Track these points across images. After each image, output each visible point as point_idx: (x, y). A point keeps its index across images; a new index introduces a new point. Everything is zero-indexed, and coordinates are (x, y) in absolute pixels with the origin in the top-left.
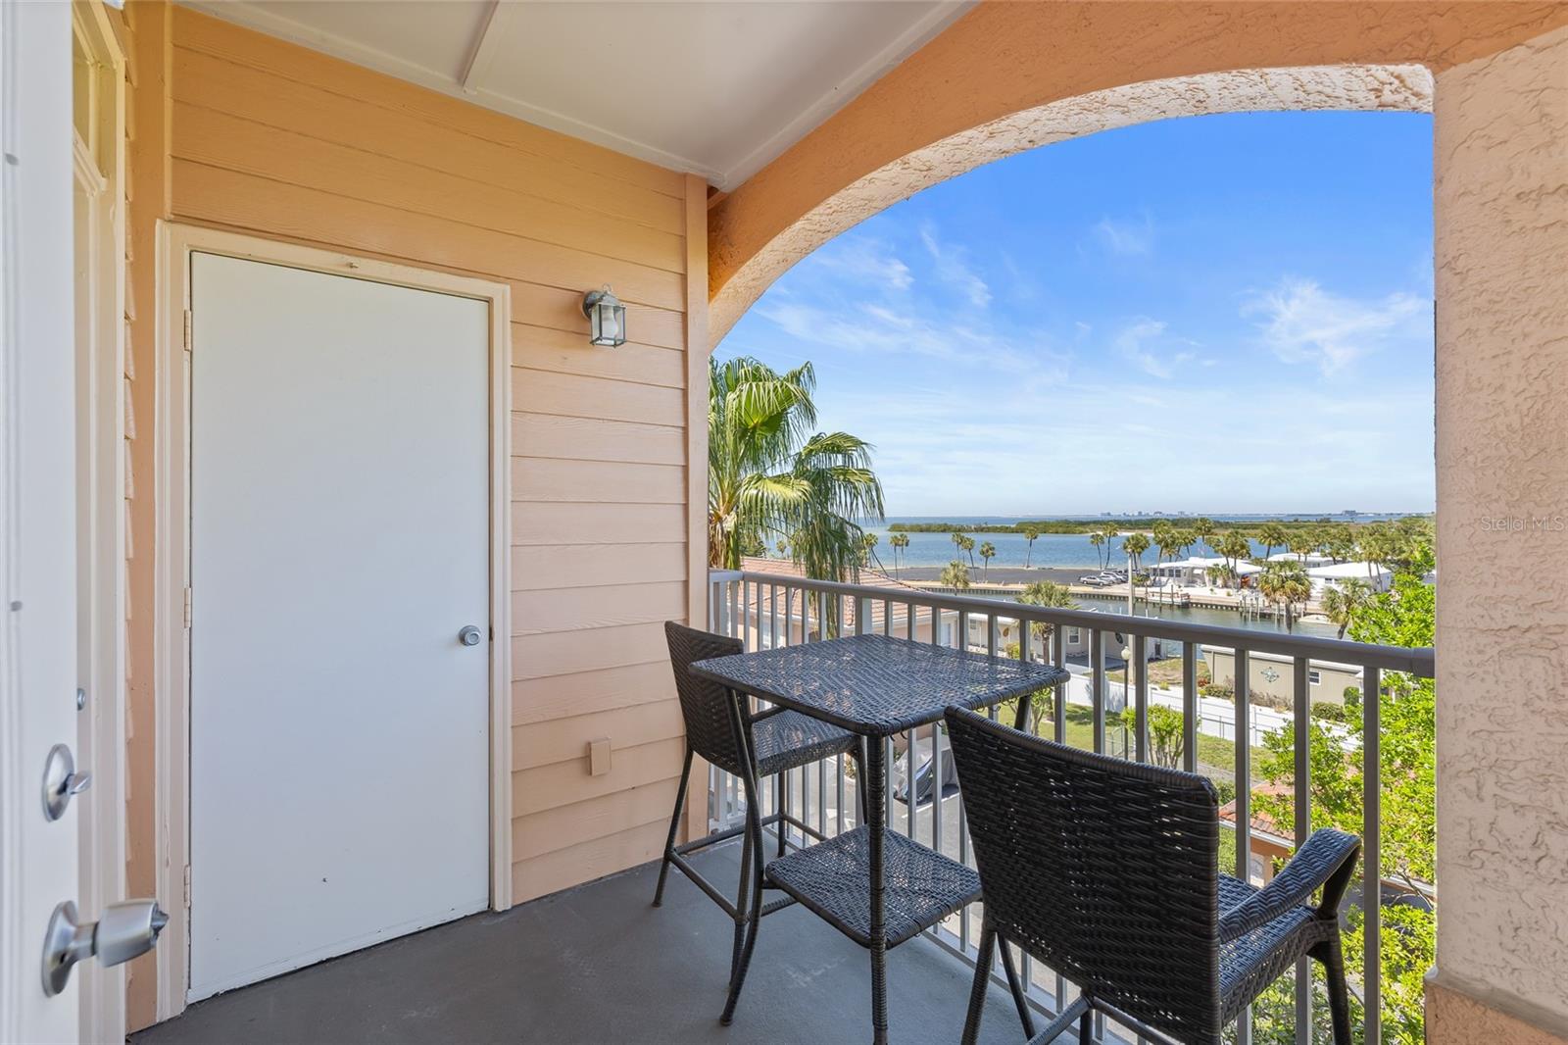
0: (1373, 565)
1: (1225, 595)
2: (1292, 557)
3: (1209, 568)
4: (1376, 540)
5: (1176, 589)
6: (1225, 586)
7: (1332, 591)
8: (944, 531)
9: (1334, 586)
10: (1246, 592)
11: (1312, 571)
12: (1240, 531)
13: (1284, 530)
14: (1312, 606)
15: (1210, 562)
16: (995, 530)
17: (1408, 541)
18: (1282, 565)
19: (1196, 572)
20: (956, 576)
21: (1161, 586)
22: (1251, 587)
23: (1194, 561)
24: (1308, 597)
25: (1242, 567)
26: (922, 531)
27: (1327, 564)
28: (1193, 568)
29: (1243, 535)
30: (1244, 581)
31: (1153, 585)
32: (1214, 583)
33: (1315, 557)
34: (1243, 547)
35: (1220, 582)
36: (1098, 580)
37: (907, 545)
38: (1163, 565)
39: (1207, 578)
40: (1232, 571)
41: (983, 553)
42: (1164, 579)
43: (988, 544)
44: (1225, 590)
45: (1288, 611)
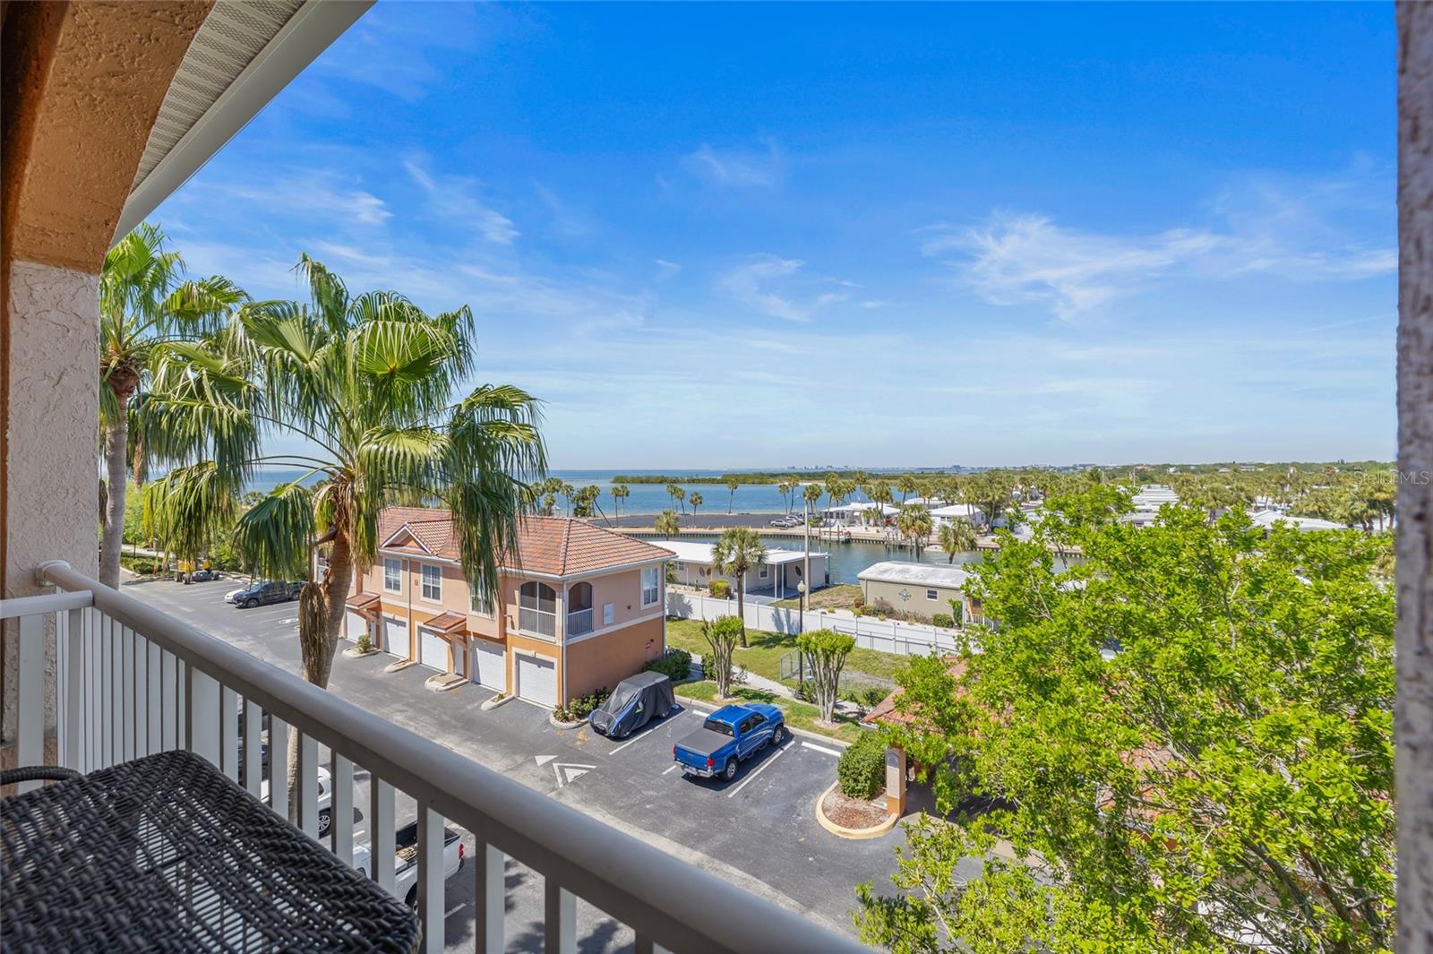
0: (971, 507)
1: (875, 532)
2: (919, 501)
3: (864, 511)
4: (972, 487)
5: (841, 528)
6: (876, 525)
7: (946, 528)
8: (661, 482)
9: (946, 523)
10: (889, 529)
11: (934, 512)
12: (886, 481)
13: (915, 480)
14: (933, 538)
15: (865, 506)
16: (704, 481)
17: (991, 488)
18: (914, 507)
19: (856, 514)
20: (668, 523)
21: (831, 526)
22: (893, 525)
23: (855, 506)
24: (930, 532)
25: (888, 509)
26: (642, 482)
27: (942, 506)
28: (854, 511)
29: (887, 485)
30: (888, 521)
31: (824, 526)
32: (868, 522)
33: (935, 500)
34: (887, 493)
35: (872, 522)
36: (784, 523)
37: (627, 495)
38: (832, 510)
39: (863, 519)
40: (880, 513)
41: (692, 502)
42: (833, 521)
43: (696, 494)
44: (876, 528)
45: (917, 544)
